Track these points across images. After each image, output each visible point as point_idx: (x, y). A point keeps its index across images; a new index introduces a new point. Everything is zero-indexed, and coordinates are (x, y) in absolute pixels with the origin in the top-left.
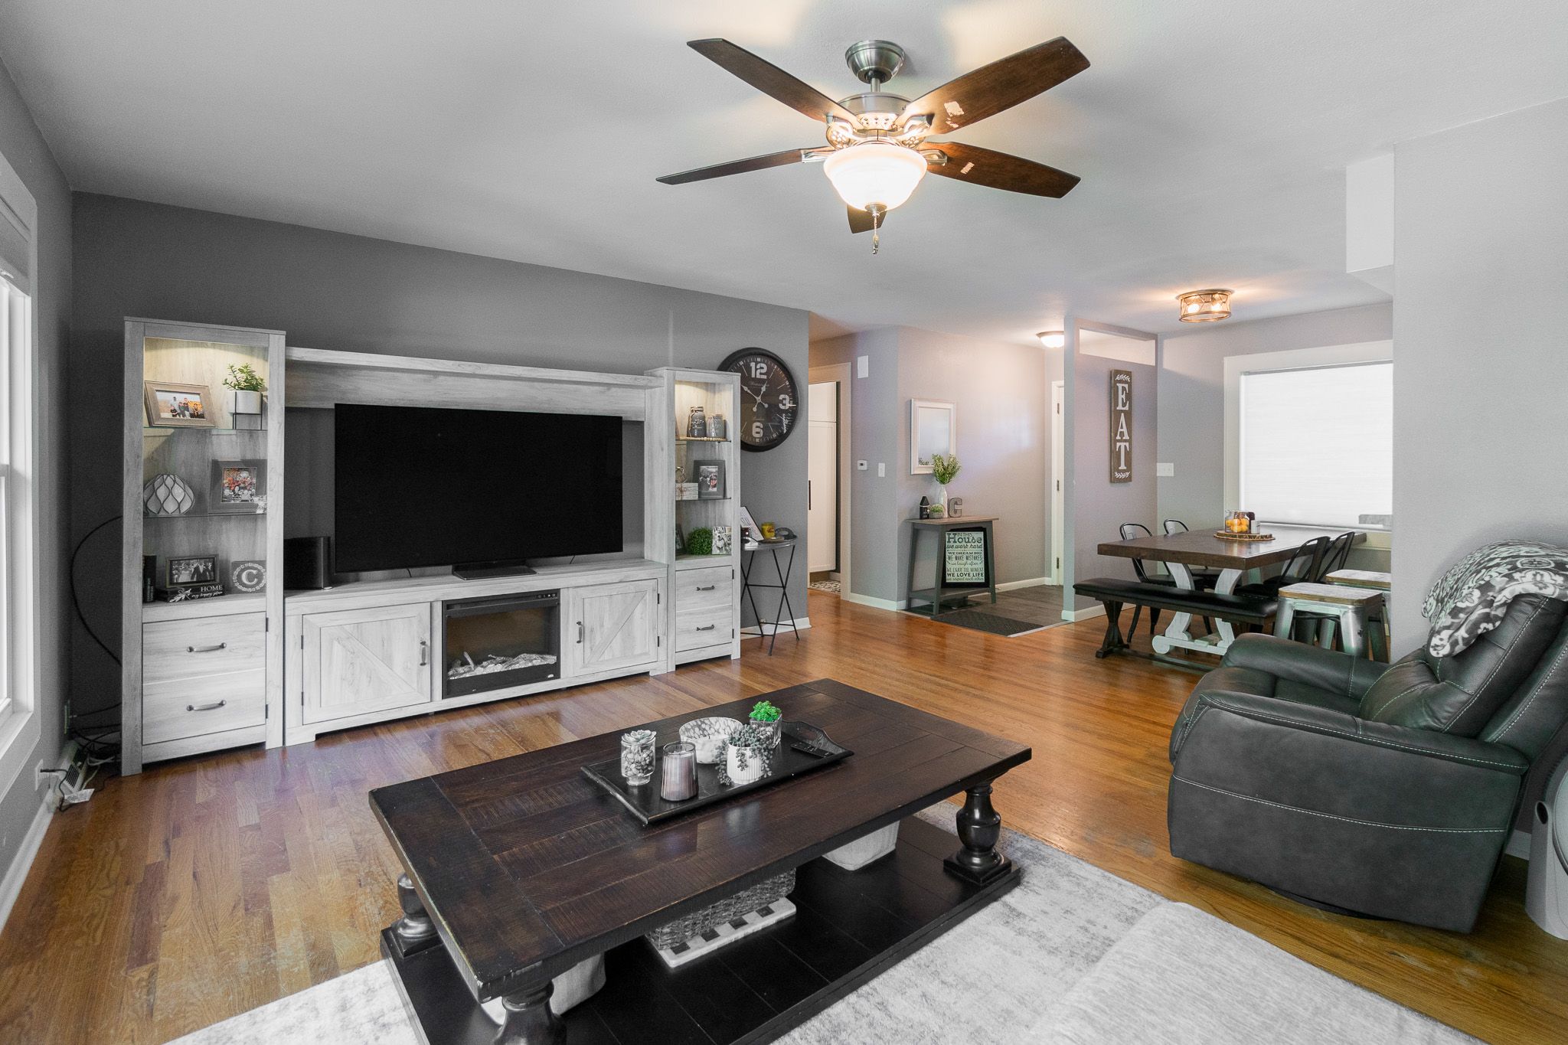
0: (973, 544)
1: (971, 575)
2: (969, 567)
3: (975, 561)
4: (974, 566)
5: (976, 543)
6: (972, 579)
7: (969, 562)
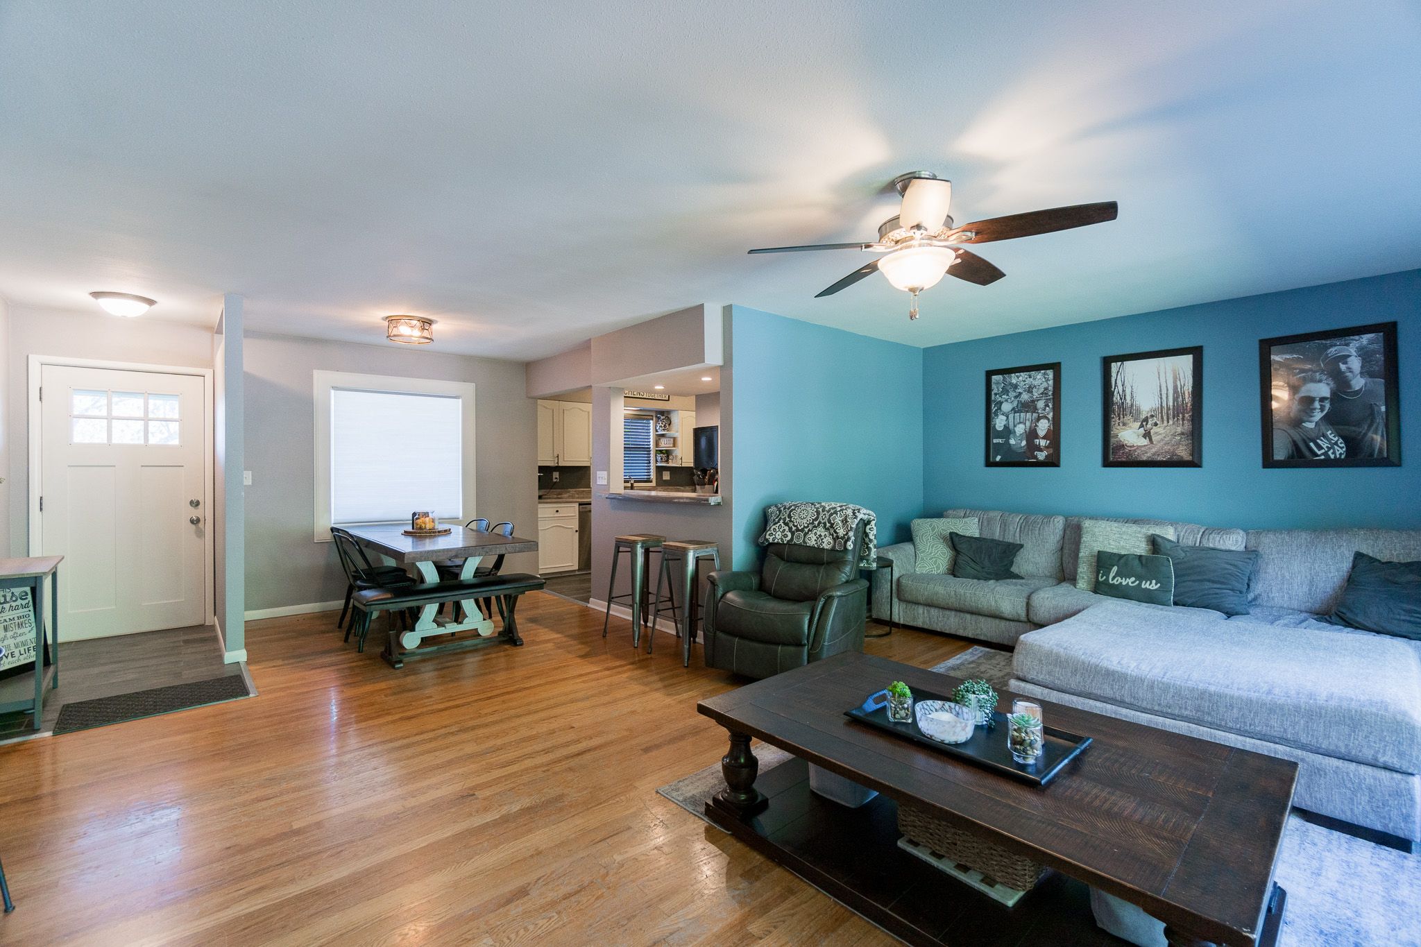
0: (14, 604)
1: (17, 654)
2: (11, 642)
3: (20, 631)
4: (19, 639)
5: (19, 602)
6: (19, 660)
7: (9, 634)
